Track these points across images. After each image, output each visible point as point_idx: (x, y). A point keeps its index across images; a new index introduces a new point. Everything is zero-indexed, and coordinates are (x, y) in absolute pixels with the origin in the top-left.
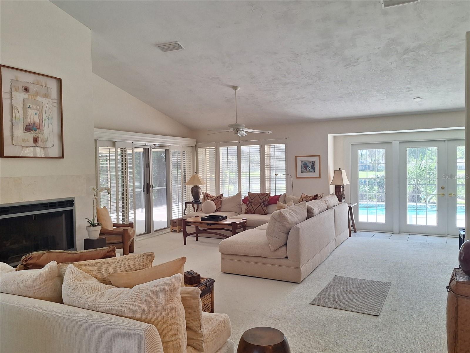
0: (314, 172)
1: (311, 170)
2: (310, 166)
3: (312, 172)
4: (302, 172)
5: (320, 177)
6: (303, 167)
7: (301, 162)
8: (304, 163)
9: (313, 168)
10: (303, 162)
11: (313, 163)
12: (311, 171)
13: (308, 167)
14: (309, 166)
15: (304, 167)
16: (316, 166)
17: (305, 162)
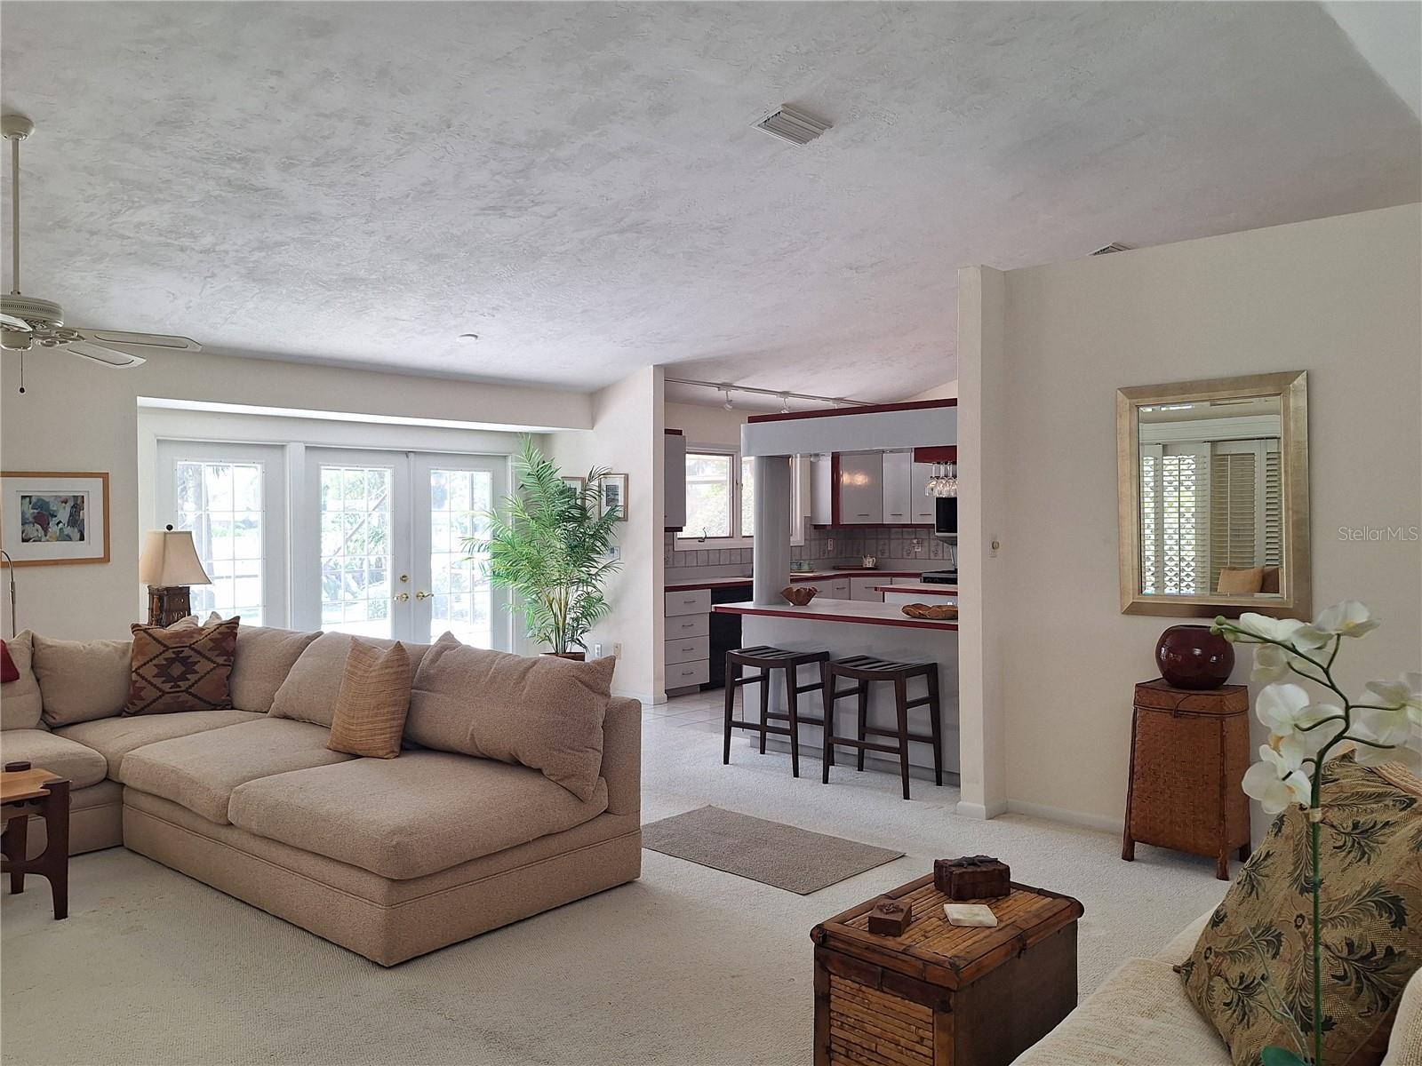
0: (82, 538)
1: (68, 530)
2: (64, 514)
3: (71, 540)
4: (24, 540)
5: (106, 559)
6: (31, 519)
7: (23, 497)
8: (34, 500)
9: (76, 521)
10: (30, 497)
11: (77, 504)
12: (68, 536)
13: (55, 520)
14: (58, 516)
15: (35, 518)
16: (92, 516)
17: (40, 499)
